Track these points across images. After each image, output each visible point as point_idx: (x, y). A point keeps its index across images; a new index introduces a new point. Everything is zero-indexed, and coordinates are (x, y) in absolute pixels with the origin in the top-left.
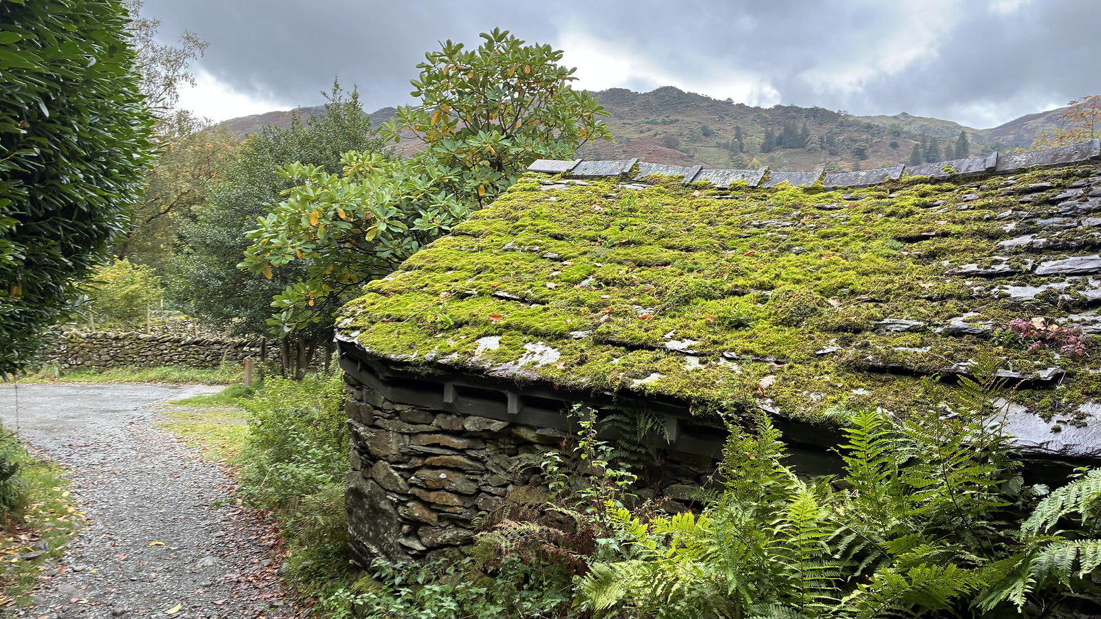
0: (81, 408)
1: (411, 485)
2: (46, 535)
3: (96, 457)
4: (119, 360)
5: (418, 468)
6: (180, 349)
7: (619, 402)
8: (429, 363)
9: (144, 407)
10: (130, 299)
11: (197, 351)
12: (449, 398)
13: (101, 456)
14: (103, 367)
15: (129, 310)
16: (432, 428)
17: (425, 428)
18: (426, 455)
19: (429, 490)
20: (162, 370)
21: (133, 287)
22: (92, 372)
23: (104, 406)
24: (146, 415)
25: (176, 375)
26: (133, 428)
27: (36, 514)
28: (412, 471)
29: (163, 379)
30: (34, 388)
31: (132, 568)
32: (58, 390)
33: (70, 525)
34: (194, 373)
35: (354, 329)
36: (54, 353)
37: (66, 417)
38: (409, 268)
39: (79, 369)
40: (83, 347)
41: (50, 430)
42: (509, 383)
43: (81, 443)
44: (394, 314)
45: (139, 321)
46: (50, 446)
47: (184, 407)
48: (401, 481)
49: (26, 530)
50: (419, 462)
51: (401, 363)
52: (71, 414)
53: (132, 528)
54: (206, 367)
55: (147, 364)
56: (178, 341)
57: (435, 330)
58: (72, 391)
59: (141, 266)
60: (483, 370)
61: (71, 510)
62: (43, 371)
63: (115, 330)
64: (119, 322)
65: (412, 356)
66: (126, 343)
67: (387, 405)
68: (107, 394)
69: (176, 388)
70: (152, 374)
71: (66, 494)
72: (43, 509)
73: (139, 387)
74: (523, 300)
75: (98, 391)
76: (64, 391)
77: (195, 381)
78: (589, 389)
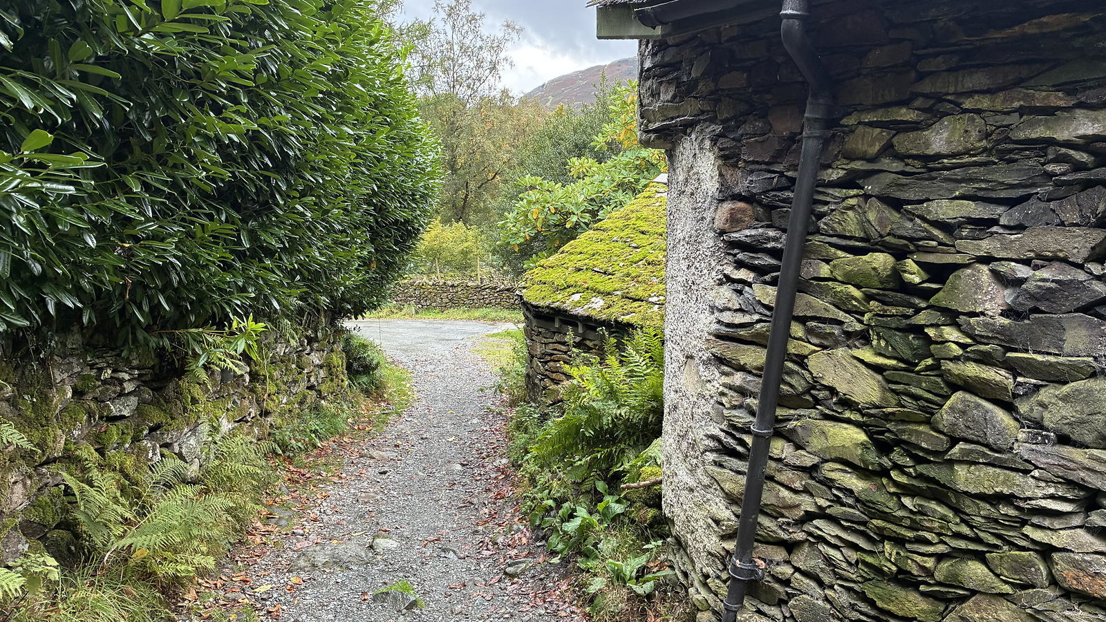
0: (427, 338)
1: (547, 370)
2: (395, 404)
3: (430, 368)
4: (454, 303)
5: (549, 361)
6: (496, 295)
7: (616, 327)
8: (548, 307)
9: (468, 338)
10: (465, 253)
11: (508, 296)
12: (557, 325)
13: (433, 367)
14: (443, 308)
15: (464, 264)
16: (554, 341)
17: (551, 340)
18: (552, 354)
19: (553, 372)
20: (483, 311)
21: (466, 245)
22: (437, 311)
23: (442, 336)
24: (467, 343)
25: (493, 315)
26: (457, 352)
27: (390, 394)
28: (546, 363)
29: (485, 317)
30: (399, 322)
31: (436, 422)
32: (414, 324)
33: (408, 401)
34: (506, 313)
35: (524, 288)
36: (411, 296)
37: (417, 343)
38: (562, 252)
39: (428, 308)
40: (430, 292)
41: (406, 351)
42: (576, 317)
43: (424, 358)
44: (543, 280)
45: (472, 271)
46: (404, 360)
47: (494, 339)
48: (542, 368)
49: (385, 401)
50: (549, 358)
51: (537, 307)
52: (421, 341)
53: (440, 404)
54: (515, 309)
55: (472, 306)
56: (495, 288)
57: (558, 289)
58: (424, 325)
59: (472, 227)
60: (566, 311)
61: (409, 393)
62: (405, 310)
63: (452, 278)
64: (457, 273)
65: (542, 303)
66: (459, 289)
67: (536, 329)
68: (446, 328)
69: (493, 325)
70: (477, 313)
71: (408, 385)
72: (395, 392)
73: (468, 323)
74: (605, 273)
75: (440, 326)
76: (418, 324)
77: (505, 320)
78: (605, 320)
